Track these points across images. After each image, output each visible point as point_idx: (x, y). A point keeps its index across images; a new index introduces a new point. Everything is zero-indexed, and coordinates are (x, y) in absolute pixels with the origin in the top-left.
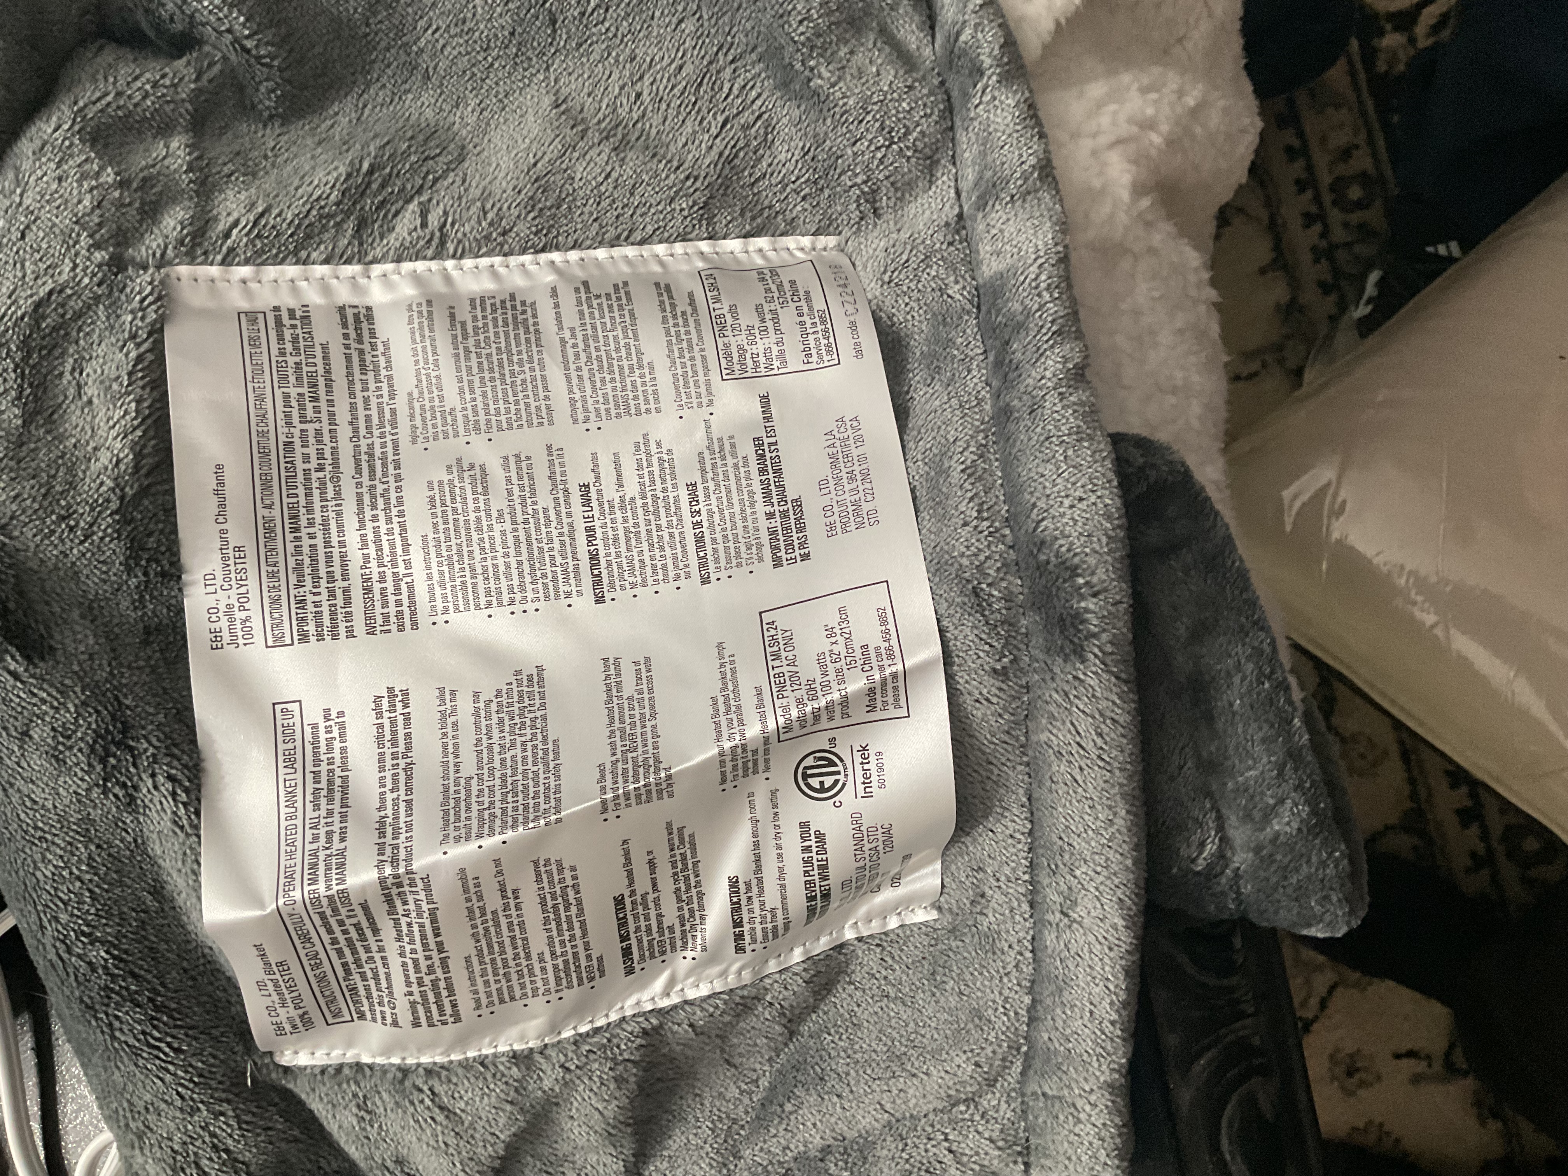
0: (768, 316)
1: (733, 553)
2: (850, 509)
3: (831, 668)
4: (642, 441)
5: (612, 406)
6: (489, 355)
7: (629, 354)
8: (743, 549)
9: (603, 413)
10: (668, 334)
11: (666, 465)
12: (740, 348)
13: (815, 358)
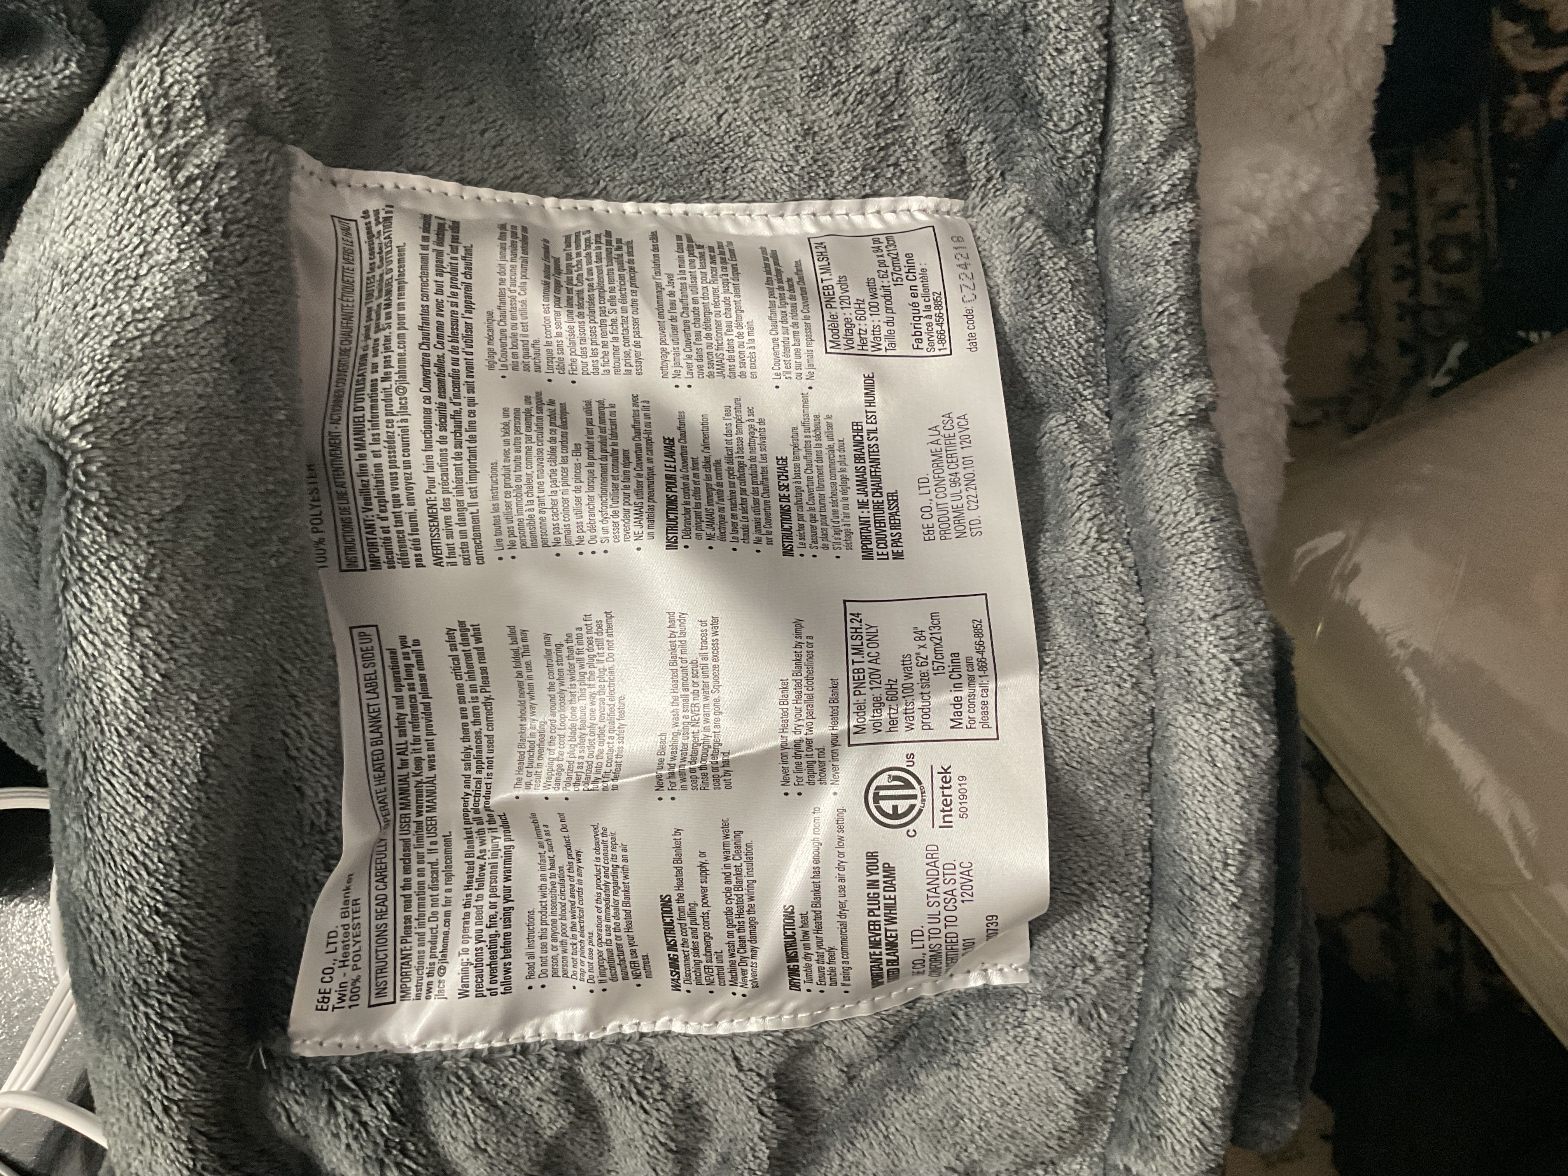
0: (880, 292)
1: (819, 534)
2: (951, 515)
3: (916, 671)
4: (733, 406)
5: (705, 363)
6: (580, 292)
7: (728, 310)
8: (831, 532)
9: (695, 370)
10: (771, 295)
11: (757, 434)
12: (848, 321)
13: (925, 344)
